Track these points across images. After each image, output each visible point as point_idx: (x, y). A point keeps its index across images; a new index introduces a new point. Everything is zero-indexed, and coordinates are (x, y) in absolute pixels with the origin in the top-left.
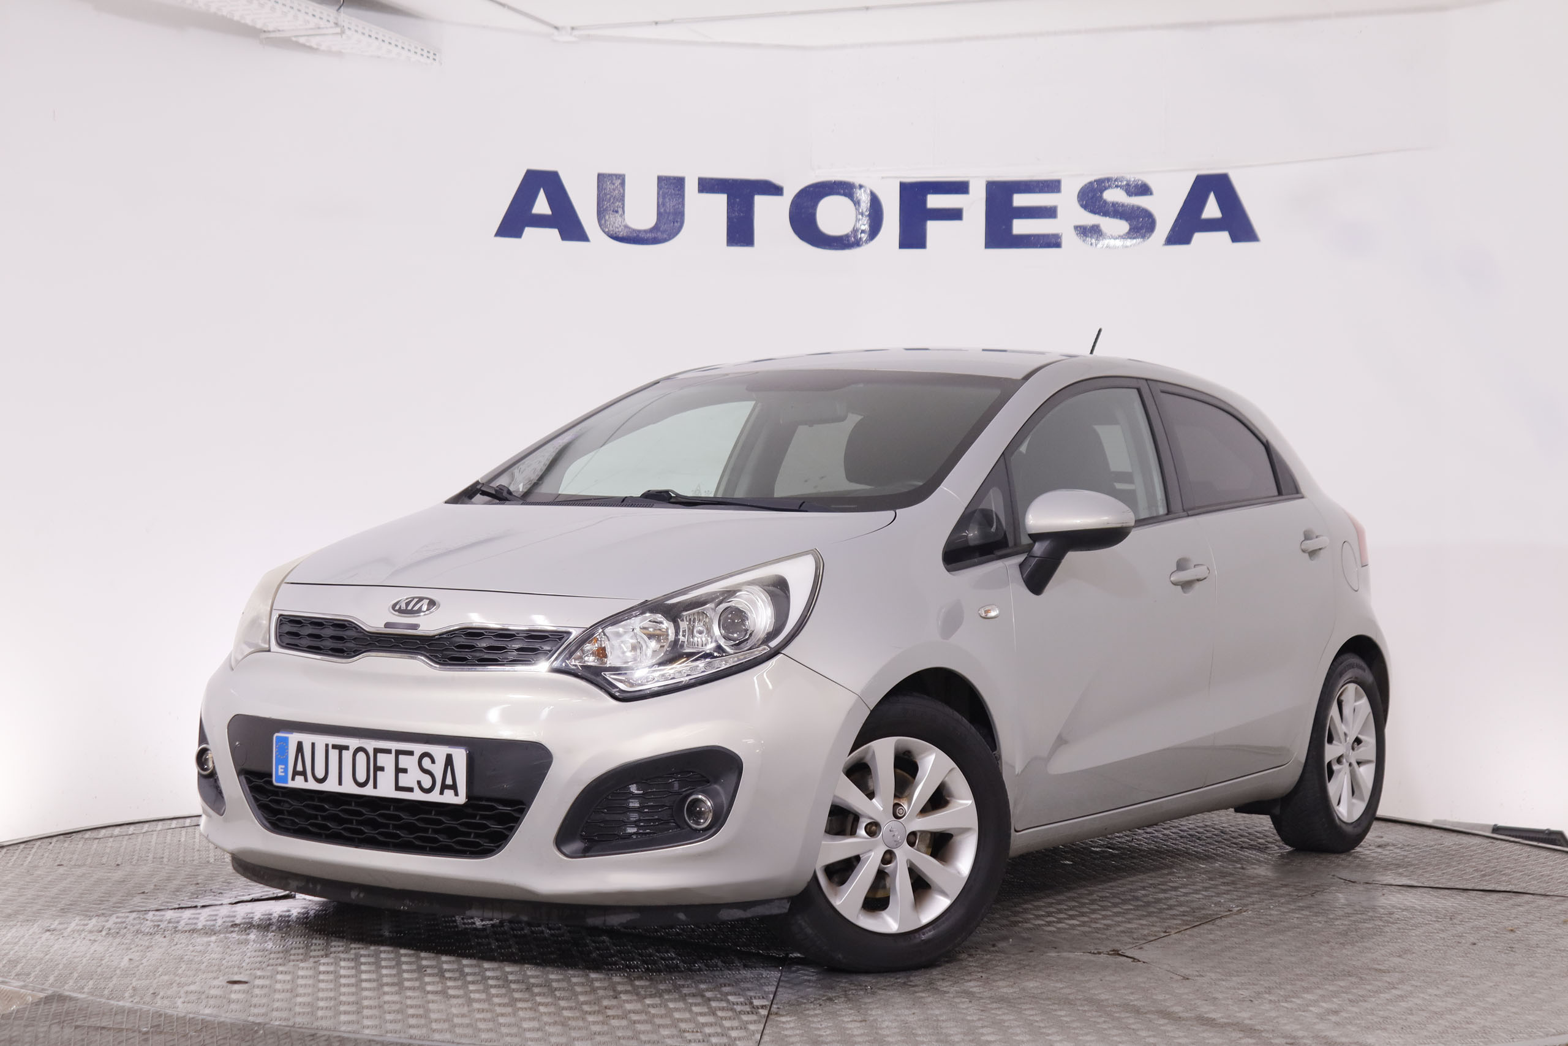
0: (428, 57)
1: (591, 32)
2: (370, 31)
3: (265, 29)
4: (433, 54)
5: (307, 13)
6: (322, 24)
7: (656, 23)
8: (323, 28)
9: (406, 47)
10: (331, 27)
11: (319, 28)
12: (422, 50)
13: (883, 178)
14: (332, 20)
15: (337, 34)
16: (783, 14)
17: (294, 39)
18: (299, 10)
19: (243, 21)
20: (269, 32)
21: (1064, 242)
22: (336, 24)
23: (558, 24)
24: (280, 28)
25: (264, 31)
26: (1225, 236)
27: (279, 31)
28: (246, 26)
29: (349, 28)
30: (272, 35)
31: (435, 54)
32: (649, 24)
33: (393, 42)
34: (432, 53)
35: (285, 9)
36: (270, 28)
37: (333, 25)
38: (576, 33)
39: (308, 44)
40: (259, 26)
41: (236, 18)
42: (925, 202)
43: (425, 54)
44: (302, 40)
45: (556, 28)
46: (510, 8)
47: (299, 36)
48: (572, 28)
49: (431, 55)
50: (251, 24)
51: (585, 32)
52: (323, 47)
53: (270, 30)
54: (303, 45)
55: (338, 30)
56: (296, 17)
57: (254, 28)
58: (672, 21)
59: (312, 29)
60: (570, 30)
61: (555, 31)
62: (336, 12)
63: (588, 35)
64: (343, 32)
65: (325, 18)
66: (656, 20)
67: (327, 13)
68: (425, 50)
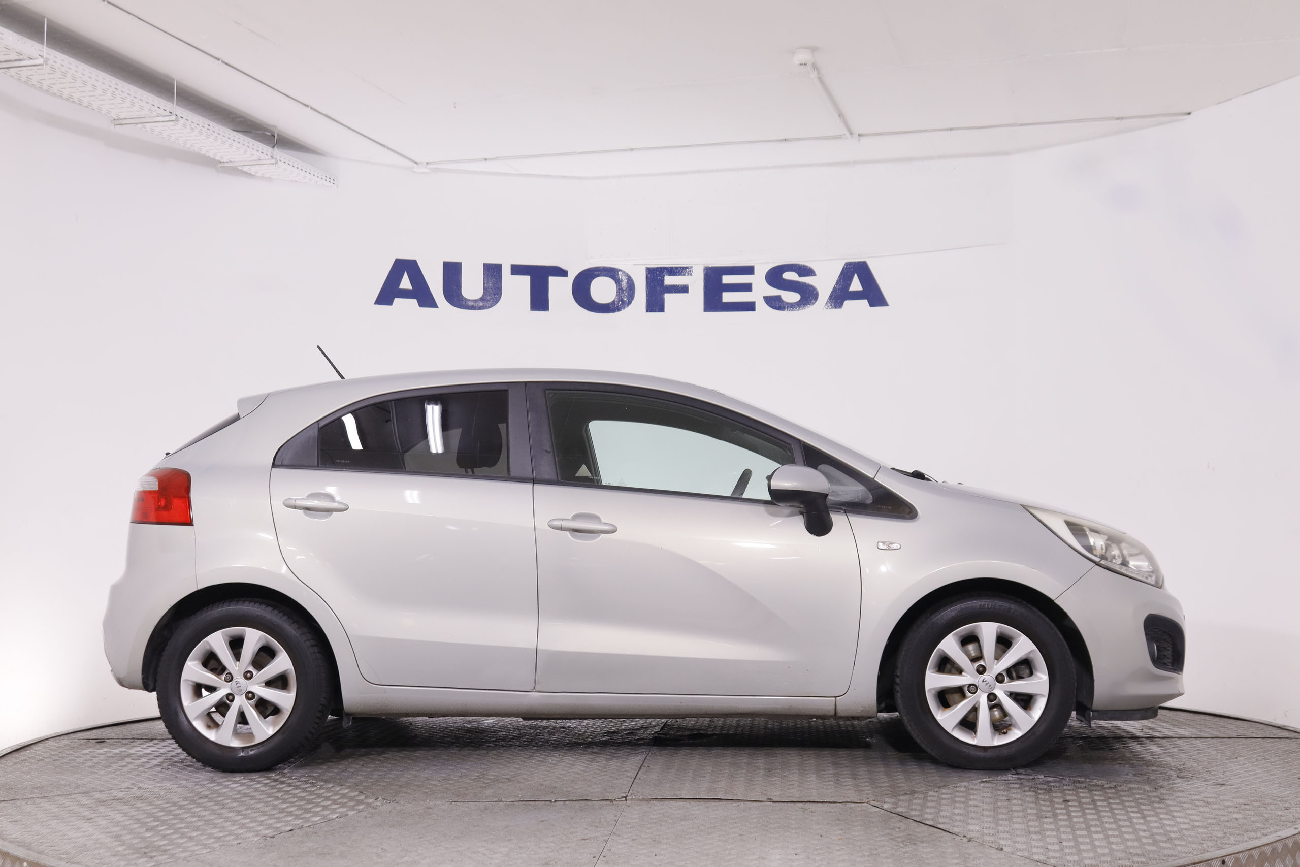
0: (330, 182)
1: (439, 166)
2: (293, 162)
3: (221, 160)
4: (333, 181)
5: (252, 149)
6: (262, 157)
7: (486, 160)
8: (263, 160)
9: (316, 175)
10: (268, 159)
11: (260, 160)
12: (326, 177)
13: (634, 265)
14: (269, 154)
15: (273, 164)
16: (574, 153)
17: (240, 168)
18: (248, 147)
19: (207, 155)
20: (224, 162)
22: (271, 157)
23: (416, 161)
24: (232, 160)
25: (220, 162)
27: (231, 162)
28: (209, 157)
29: (280, 160)
30: (226, 165)
32: (481, 160)
33: (308, 171)
34: (332, 179)
35: (239, 146)
37: (270, 158)
38: (429, 166)
39: (249, 172)
40: (217, 158)
41: (203, 152)
43: (328, 179)
44: (245, 169)
45: (416, 163)
46: (388, 148)
47: (244, 166)
48: (427, 163)
49: (332, 181)
50: (212, 157)
51: (435, 166)
52: (259, 174)
53: (225, 161)
54: (245, 173)
55: (273, 161)
56: (245, 152)
57: (214, 160)
58: (496, 158)
59: (255, 160)
60: (425, 164)
61: (415, 165)
62: (271, 149)
63: (437, 168)
64: (276, 163)
65: (265, 152)
66: (486, 157)
67: (266, 148)
68: (328, 177)
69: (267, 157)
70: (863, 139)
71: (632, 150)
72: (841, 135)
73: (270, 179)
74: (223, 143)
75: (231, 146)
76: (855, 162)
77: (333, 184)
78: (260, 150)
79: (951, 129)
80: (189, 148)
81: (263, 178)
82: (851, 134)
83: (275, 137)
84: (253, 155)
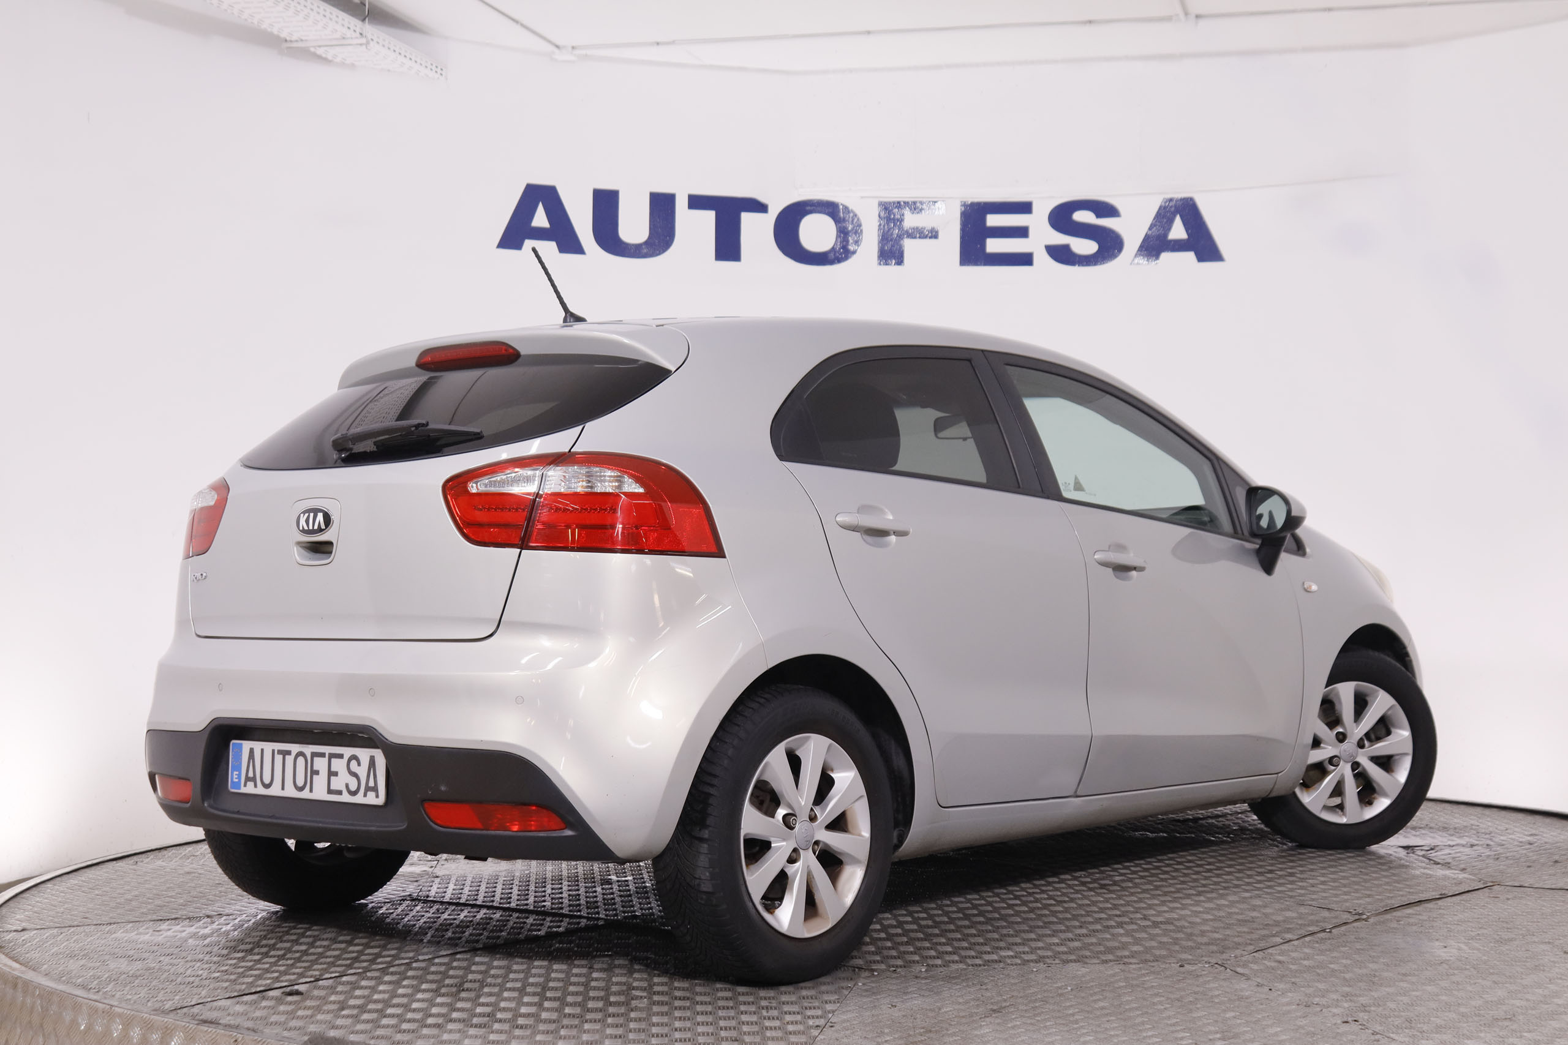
1: (590, 52)
2: (390, 43)
3: (288, 39)
4: (441, 70)
5: (337, 22)
6: (349, 34)
7: (658, 44)
8: (346, 39)
9: (421, 61)
10: (356, 38)
11: (343, 38)
12: (431, 64)
13: (862, 197)
14: (358, 30)
15: (361, 45)
17: (312, 50)
18: (331, 19)
19: (269, 30)
20: (291, 41)
21: (1036, 260)
22: (361, 34)
23: (558, 44)
24: (303, 38)
25: (286, 41)
26: (1190, 256)
27: (302, 40)
28: (271, 34)
29: (372, 40)
30: (294, 45)
32: (651, 44)
33: (409, 56)
34: (439, 67)
35: (318, 18)
36: (294, 38)
37: (358, 36)
38: (577, 52)
39: (324, 56)
40: (283, 35)
41: (264, 26)
43: (434, 68)
44: (320, 51)
45: (557, 47)
46: (523, 25)
47: (320, 46)
48: (573, 48)
49: (439, 70)
50: (276, 33)
51: (584, 52)
52: (338, 60)
53: (292, 39)
54: (319, 57)
55: (364, 41)
56: (325, 27)
57: (278, 38)
58: (673, 42)
59: (337, 39)
60: (570, 49)
61: (556, 50)
62: (360, 23)
63: (586, 55)
64: (368, 43)
65: (353, 28)
66: (659, 40)
67: (354, 22)
68: (434, 66)
69: (354, 35)
70: (1203, 23)
71: (869, 33)
72: (1173, 16)
73: (353, 66)
74: (297, 12)
75: (307, 17)
77: (441, 74)
78: (346, 25)
80: (246, 20)
81: (343, 65)
82: (1186, 15)
83: (365, 5)
84: (336, 31)
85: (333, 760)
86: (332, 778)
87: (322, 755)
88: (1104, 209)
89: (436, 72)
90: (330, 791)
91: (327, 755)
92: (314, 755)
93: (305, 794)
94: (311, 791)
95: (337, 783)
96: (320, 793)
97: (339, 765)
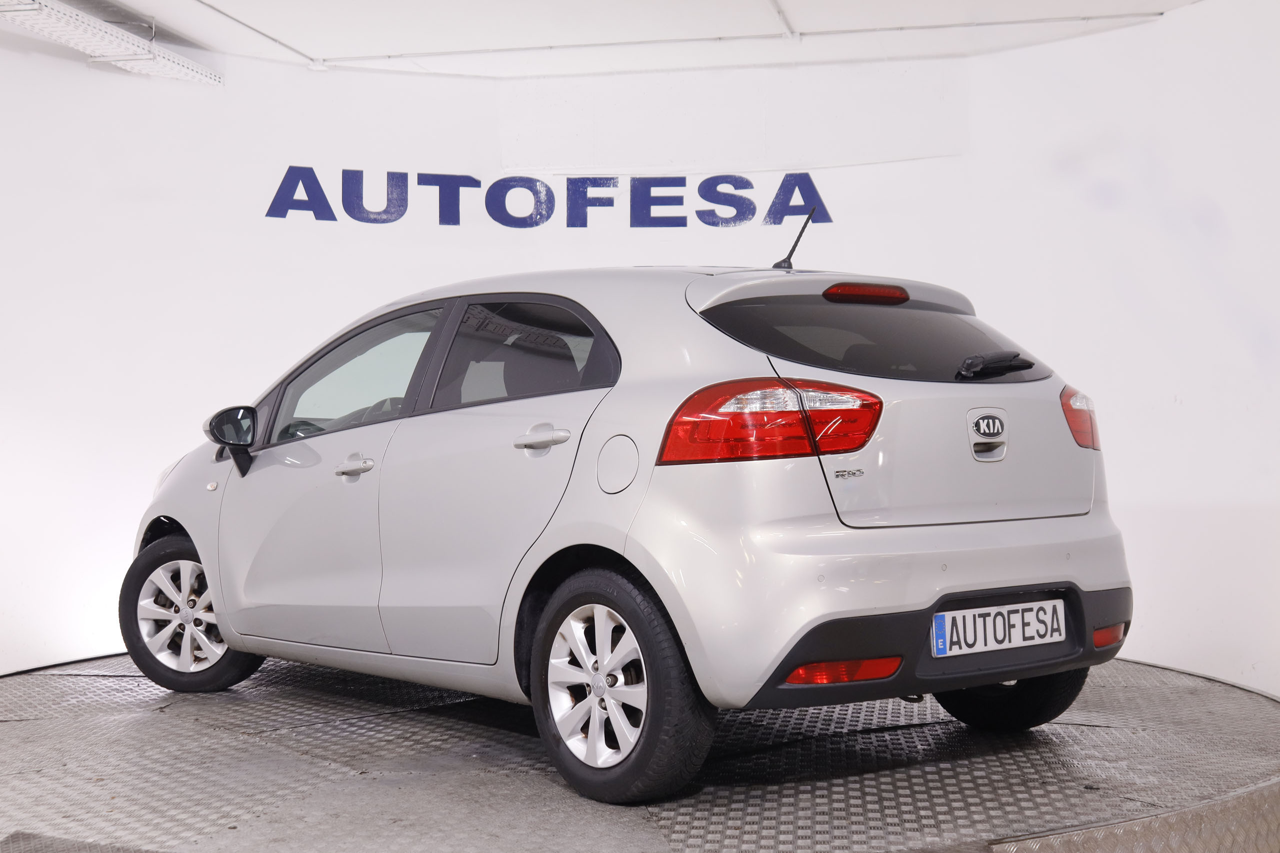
1: (338, 64)
2: (174, 57)
3: (92, 55)
4: (219, 78)
5: (128, 42)
6: (139, 51)
7: (389, 57)
8: (139, 54)
9: (200, 72)
10: (146, 54)
11: (136, 54)
12: (211, 74)
13: (554, 175)
14: (146, 48)
15: (151, 59)
16: (487, 51)
17: (113, 63)
18: (123, 40)
19: (76, 48)
20: (95, 57)
21: (689, 222)
22: (149, 51)
23: (312, 57)
24: (104, 54)
25: (91, 56)
26: (805, 218)
27: (103, 56)
28: (78, 51)
29: (159, 55)
30: (98, 60)
31: (220, 78)
32: (384, 57)
33: (191, 68)
34: (218, 76)
35: (112, 38)
36: (97, 55)
37: (147, 52)
38: (326, 63)
39: (123, 68)
40: (88, 52)
41: (72, 45)
42: (586, 193)
43: (213, 77)
44: (120, 64)
45: (312, 60)
46: (280, 43)
47: (118, 61)
48: (324, 60)
49: (217, 79)
50: (82, 50)
51: (333, 63)
52: (135, 71)
54: (120, 69)
55: (151, 56)
56: (119, 45)
57: (84, 54)
58: (401, 56)
59: (129, 55)
60: (322, 61)
61: (311, 62)
62: (148, 42)
63: (336, 66)
64: (155, 58)
65: (141, 46)
66: (390, 54)
67: (143, 42)
68: (213, 75)
69: (143, 52)
70: (806, 39)
71: (551, 48)
72: (782, 34)
73: (147, 76)
74: (94, 35)
75: (103, 38)
76: (797, 64)
77: (220, 82)
78: (136, 44)
79: (901, 29)
80: (56, 40)
81: (139, 74)
82: (792, 33)
83: (152, 29)
84: (129, 48)
85: (1025, 614)
86: (1026, 628)
87: (1017, 611)
88: (741, 183)
89: (215, 80)
90: (1025, 639)
91: (1020, 611)
92: (1010, 612)
93: (1006, 645)
94: (1010, 641)
95: (1030, 632)
96: (1017, 641)
97: (1030, 617)
